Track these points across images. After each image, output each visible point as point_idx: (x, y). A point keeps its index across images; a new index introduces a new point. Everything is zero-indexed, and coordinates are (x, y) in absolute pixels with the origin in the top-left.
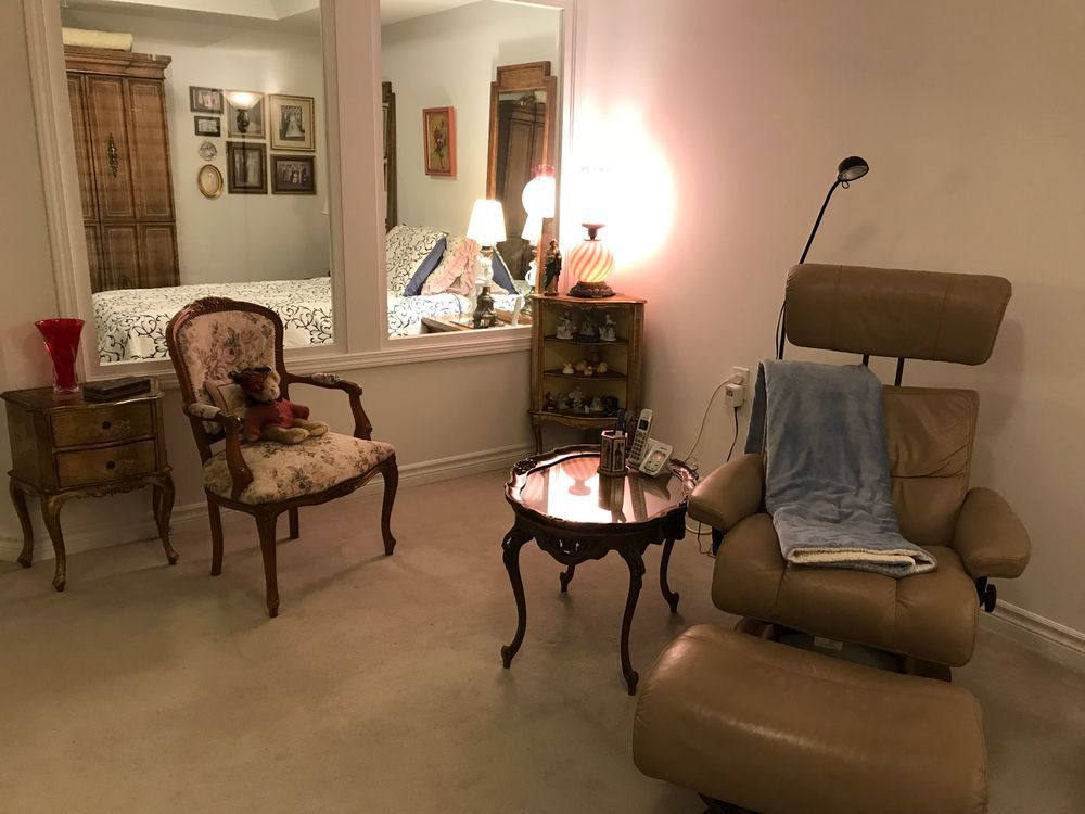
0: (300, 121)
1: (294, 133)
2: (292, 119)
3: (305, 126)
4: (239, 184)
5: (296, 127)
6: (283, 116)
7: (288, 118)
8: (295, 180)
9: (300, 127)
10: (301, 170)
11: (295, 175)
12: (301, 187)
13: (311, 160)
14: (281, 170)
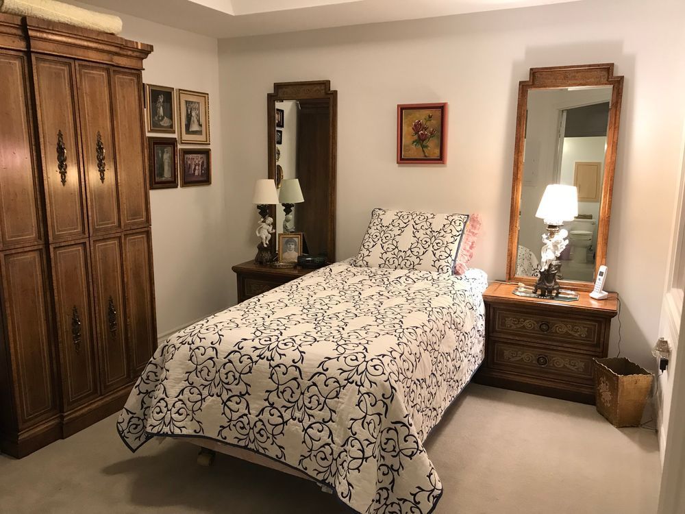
0: (198, 115)
1: (195, 127)
2: (193, 114)
3: (202, 121)
4: (157, 179)
5: (196, 121)
6: (187, 111)
7: (191, 113)
8: (196, 173)
9: (199, 121)
10: (200, 163)
11: (197, 167)
12: (201, 179)
13: (207, 153)
14: (187, 162)
